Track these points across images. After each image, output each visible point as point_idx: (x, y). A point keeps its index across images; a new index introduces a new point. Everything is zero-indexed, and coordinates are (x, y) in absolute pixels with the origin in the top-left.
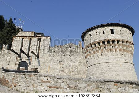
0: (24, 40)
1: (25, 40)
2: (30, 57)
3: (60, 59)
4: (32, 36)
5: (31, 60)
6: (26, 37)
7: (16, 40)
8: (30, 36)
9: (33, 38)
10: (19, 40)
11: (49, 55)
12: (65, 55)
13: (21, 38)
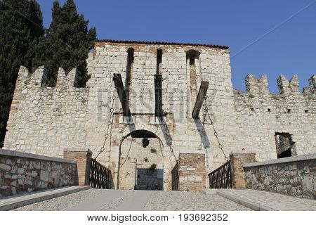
0: (136, 54)
1: (141, 54)
2: (166, 114)
3: (274, 122)
4: (163, 44)
5: (171, 128)
6: (140, 46)
7: (105, 53)
8: (159, 44)
9: (169, 50)
10: (116, 54)
11: (236, 110)
12: (289, 111)
13: (123, 49)
